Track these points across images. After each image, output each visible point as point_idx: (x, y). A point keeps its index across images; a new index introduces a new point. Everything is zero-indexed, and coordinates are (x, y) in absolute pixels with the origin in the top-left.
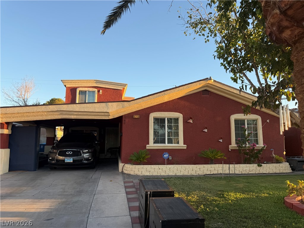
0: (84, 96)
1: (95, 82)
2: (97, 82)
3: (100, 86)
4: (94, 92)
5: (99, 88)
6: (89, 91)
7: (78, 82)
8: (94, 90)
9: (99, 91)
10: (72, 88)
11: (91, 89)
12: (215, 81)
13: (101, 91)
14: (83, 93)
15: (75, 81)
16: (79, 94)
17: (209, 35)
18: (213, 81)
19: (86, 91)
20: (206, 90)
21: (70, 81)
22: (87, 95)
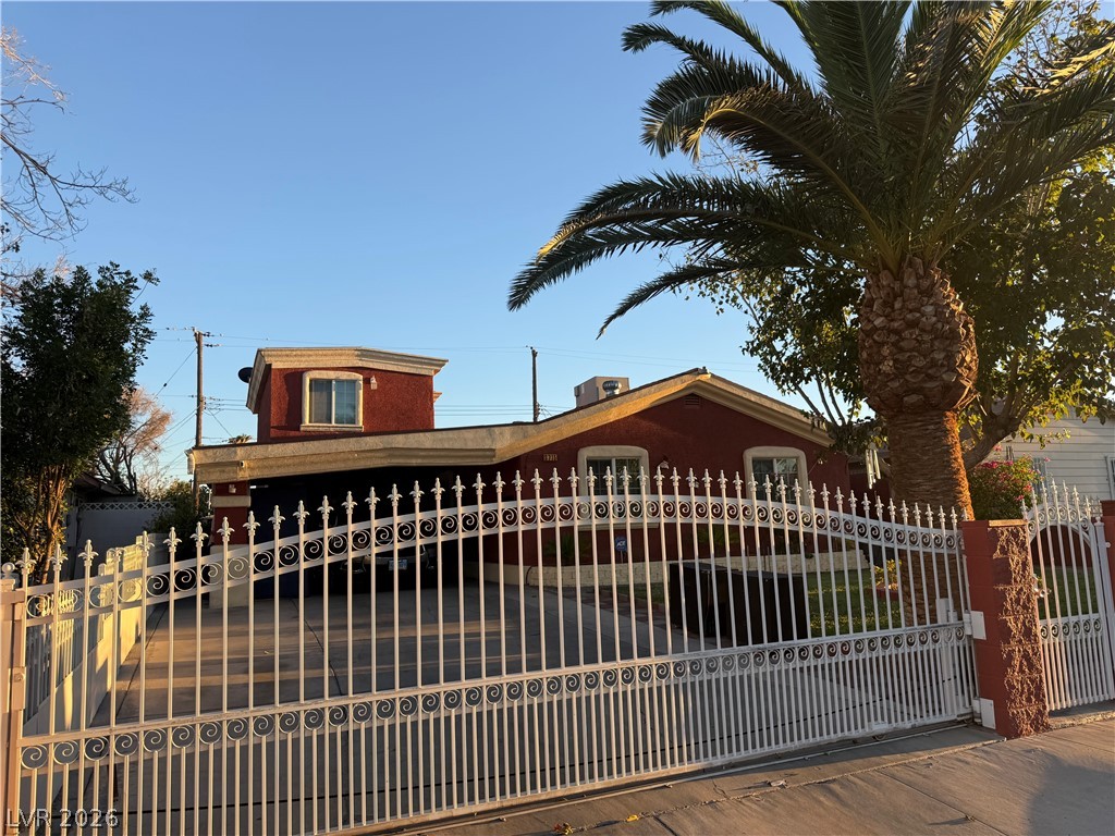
0: (325, 394)
1: (358, 356)
2: (365, 353)
3: (371, 365)
4: (354, 382)
5: (367, 372)
6: (338, 381)
7: (310, 355)
8: (353, 378)
9: (367, 381)
10: (289, 372)
11: (345, 375)
12: (713, 376)
13: (373, 381)
14: (322, 386)
15: (299, 353)
16: (310, 391)
17: (724, 300)
18: (709, 376)
19: (330, 381)
20: (692, 395)
21: (284, 353)
22: (334, 393)
